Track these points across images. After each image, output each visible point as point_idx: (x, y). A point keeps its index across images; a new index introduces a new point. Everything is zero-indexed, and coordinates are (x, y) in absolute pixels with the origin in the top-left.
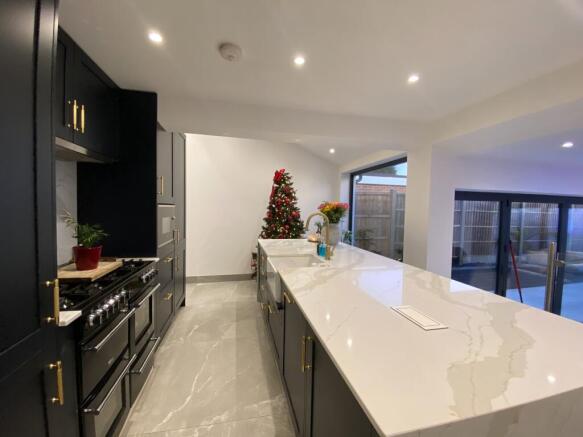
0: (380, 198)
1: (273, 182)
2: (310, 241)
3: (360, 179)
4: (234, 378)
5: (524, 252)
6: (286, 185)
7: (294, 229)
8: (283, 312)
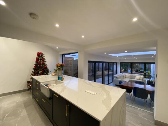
0: (69, 61)
6: (42, 57)
7: (45, 71)
8: (52, 100)
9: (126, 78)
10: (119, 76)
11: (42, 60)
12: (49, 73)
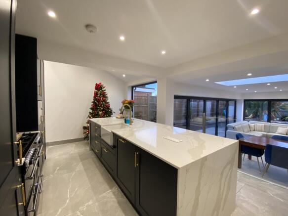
0: (143, 98)
1: (94, 89)
2: (117, 118)
3: (136, 89)
4: (90, 186)
5: (193, 118)
6: (102, 91)
7: (107, 113)
8: (116, 149)
9: (254, 130)
10: (240, 126)
11: (102, 94)
12: (112, 116)
